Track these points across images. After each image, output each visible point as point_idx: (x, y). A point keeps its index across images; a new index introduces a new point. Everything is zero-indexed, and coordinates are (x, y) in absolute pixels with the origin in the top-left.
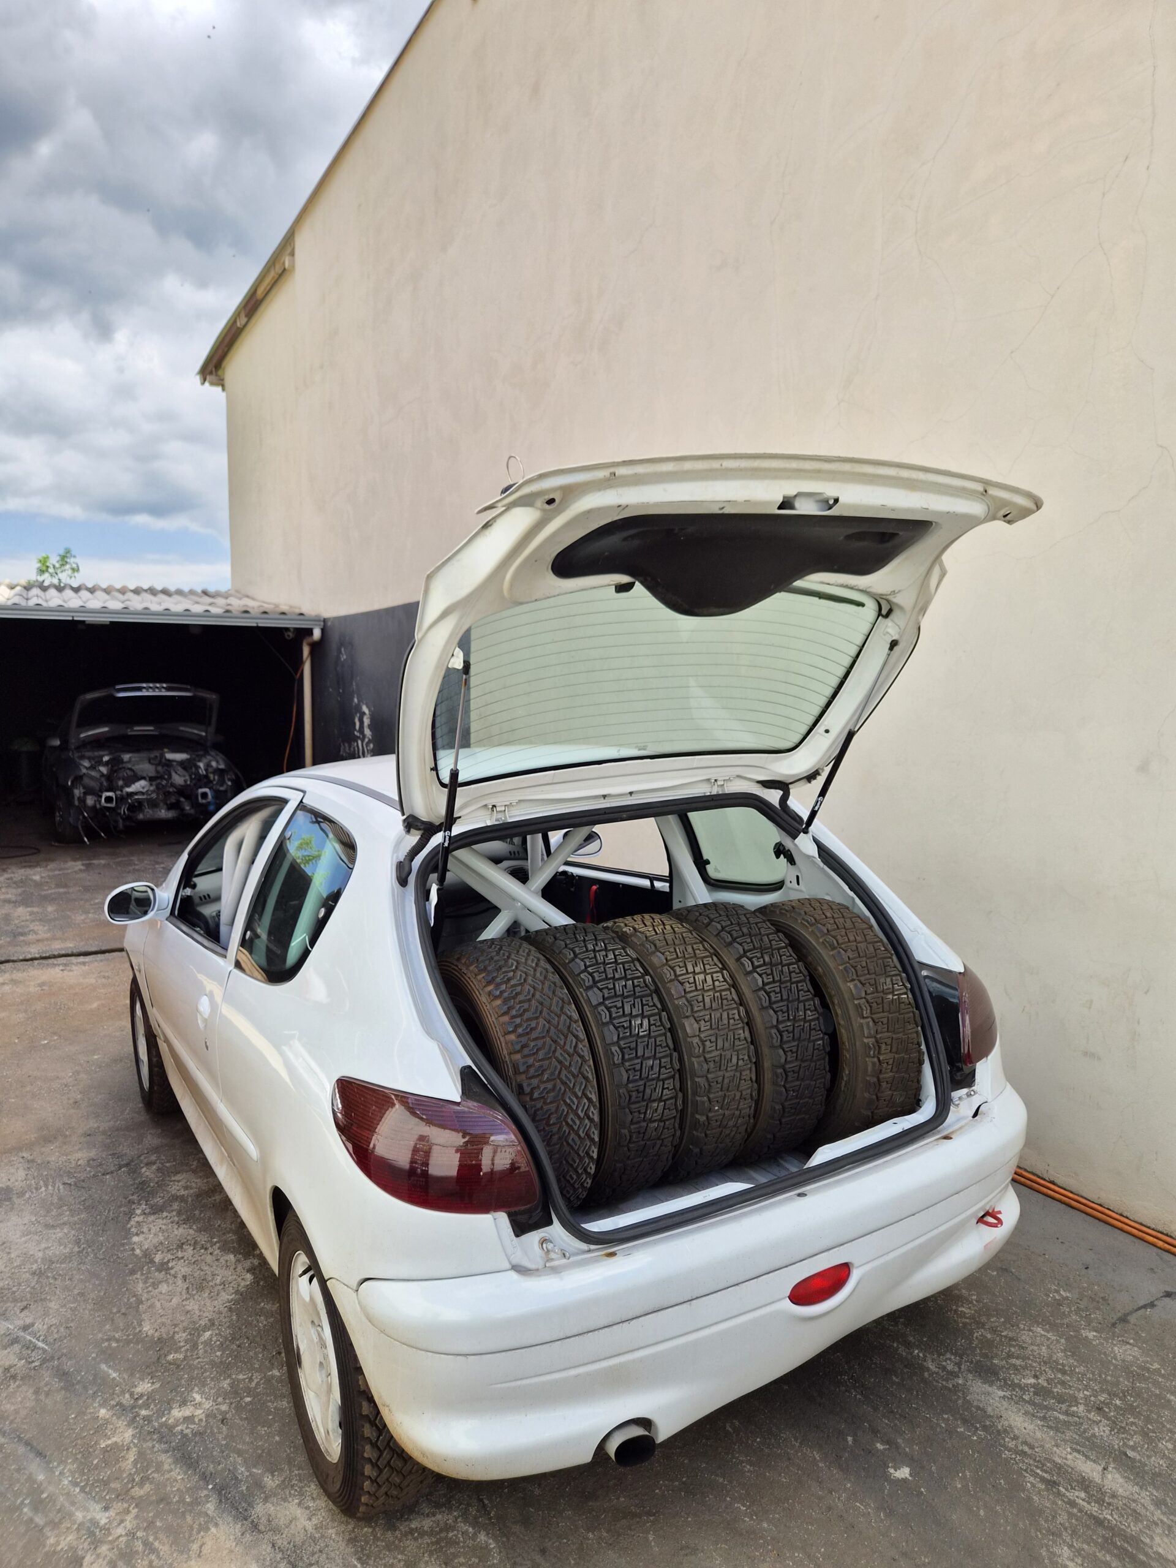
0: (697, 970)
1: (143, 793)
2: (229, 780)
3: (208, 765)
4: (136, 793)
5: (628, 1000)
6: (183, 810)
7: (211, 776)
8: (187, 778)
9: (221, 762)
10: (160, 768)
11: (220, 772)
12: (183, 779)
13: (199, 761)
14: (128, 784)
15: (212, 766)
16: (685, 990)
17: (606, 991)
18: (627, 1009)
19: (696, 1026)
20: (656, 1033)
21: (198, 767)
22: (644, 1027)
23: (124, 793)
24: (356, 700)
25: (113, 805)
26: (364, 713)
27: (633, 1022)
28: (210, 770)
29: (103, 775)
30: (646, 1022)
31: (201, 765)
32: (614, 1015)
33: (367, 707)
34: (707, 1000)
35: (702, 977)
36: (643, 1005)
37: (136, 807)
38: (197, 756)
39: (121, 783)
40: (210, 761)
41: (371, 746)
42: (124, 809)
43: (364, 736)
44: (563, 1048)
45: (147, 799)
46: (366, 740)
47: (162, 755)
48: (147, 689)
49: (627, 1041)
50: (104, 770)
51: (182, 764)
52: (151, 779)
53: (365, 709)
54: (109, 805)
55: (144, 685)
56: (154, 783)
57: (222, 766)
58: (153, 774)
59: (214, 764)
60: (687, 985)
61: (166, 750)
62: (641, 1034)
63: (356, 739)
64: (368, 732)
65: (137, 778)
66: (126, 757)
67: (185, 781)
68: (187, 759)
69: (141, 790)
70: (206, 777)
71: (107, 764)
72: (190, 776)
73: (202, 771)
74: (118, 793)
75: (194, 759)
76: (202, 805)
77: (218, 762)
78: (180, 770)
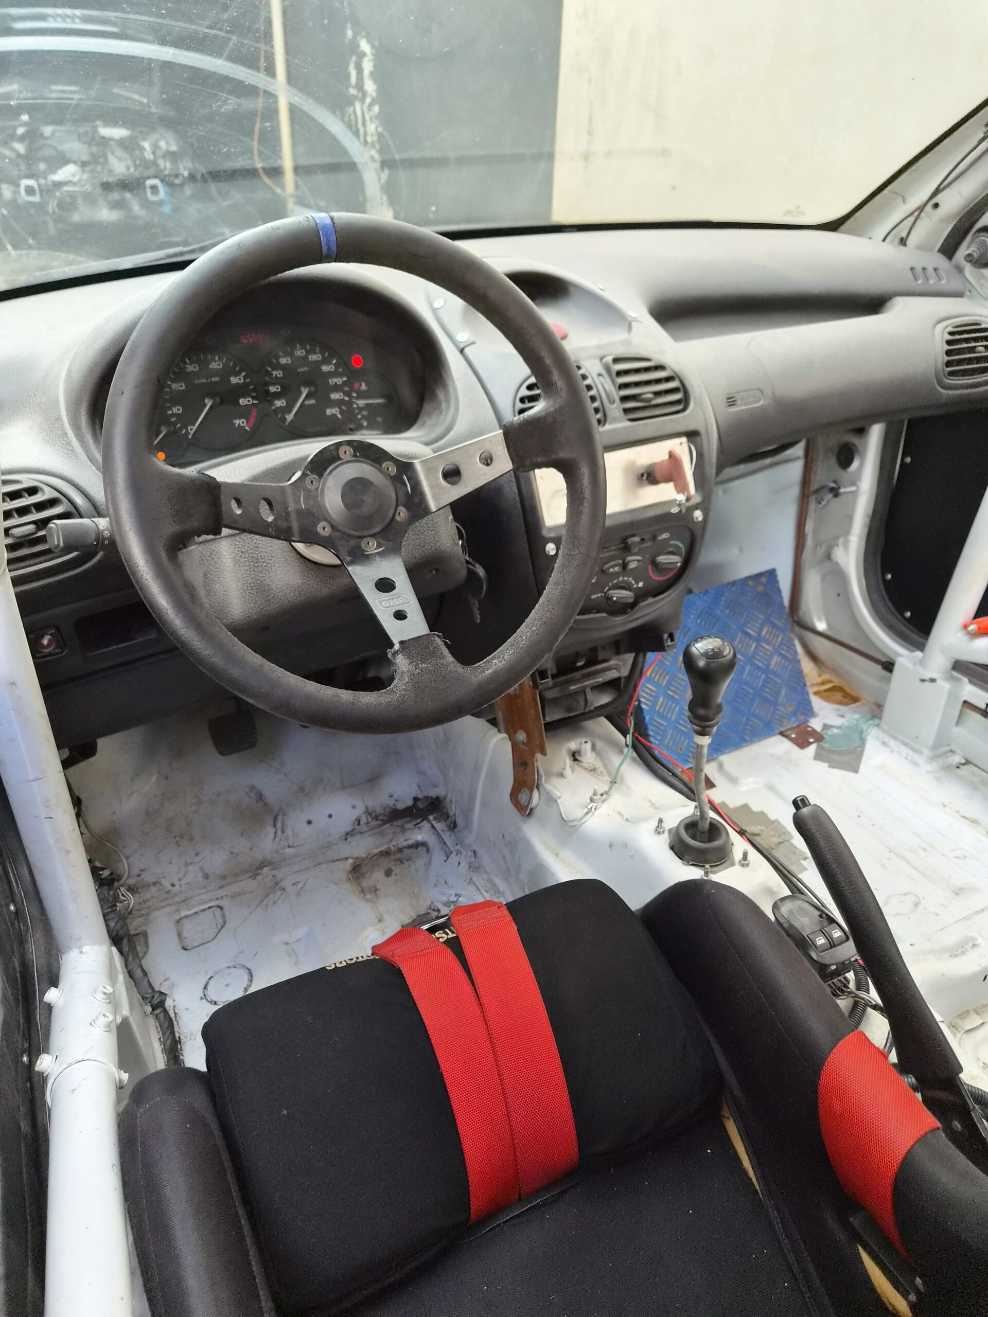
1: (75, 184)
2: (185, 169)
3: (155, 147)
4: (65, 183)
6: (130, 210)
7: (161, 162)
8: (129, 162)
9: (172, 142)
10: (95, 149)
11: (172, 156)
12: (124, 164)
13: (144, 139)
14: (54, 169)
15: (160, 148)
21: (142, 149)
23: (49, 183)
24: (349, 33)
25: (36, 199)
26: (364, 54)
28: (159, 153)
29: (19, 155)
31: (146, 145)
33: (369, 41)
37: (67, 205)
38: (141, 132)
39: (42, 166)
40: (158, 141)
41: (376, 109)
42: (52, 206)
43: (364, 95)
45: (81, 192)
46: (368, 100)
47: (95, 128)
48: (55, 17)
50: (20, 148)
51: (124, 144)
52: (84, 164)
53: (365, 46)
54: (31, 199)
55: (49, 11)
56: (87, 169)
57: (173, 148)
58: (85, 158)
59: (163, 144)
61: (99, 123)
63: (351, 103)
64: (370, 87)
65: (64, 160)
66: (48, 130)
67: (128, 168)
68: (127, 137)
69: (70, 178)
70: (154, 163)
71: (22, 139)
72: (134, 161)
73: (149, 155)
74: (42, 181)
75: (136, 137)
76: (154, 203)
77: (167, 143)
78: (119, 153)
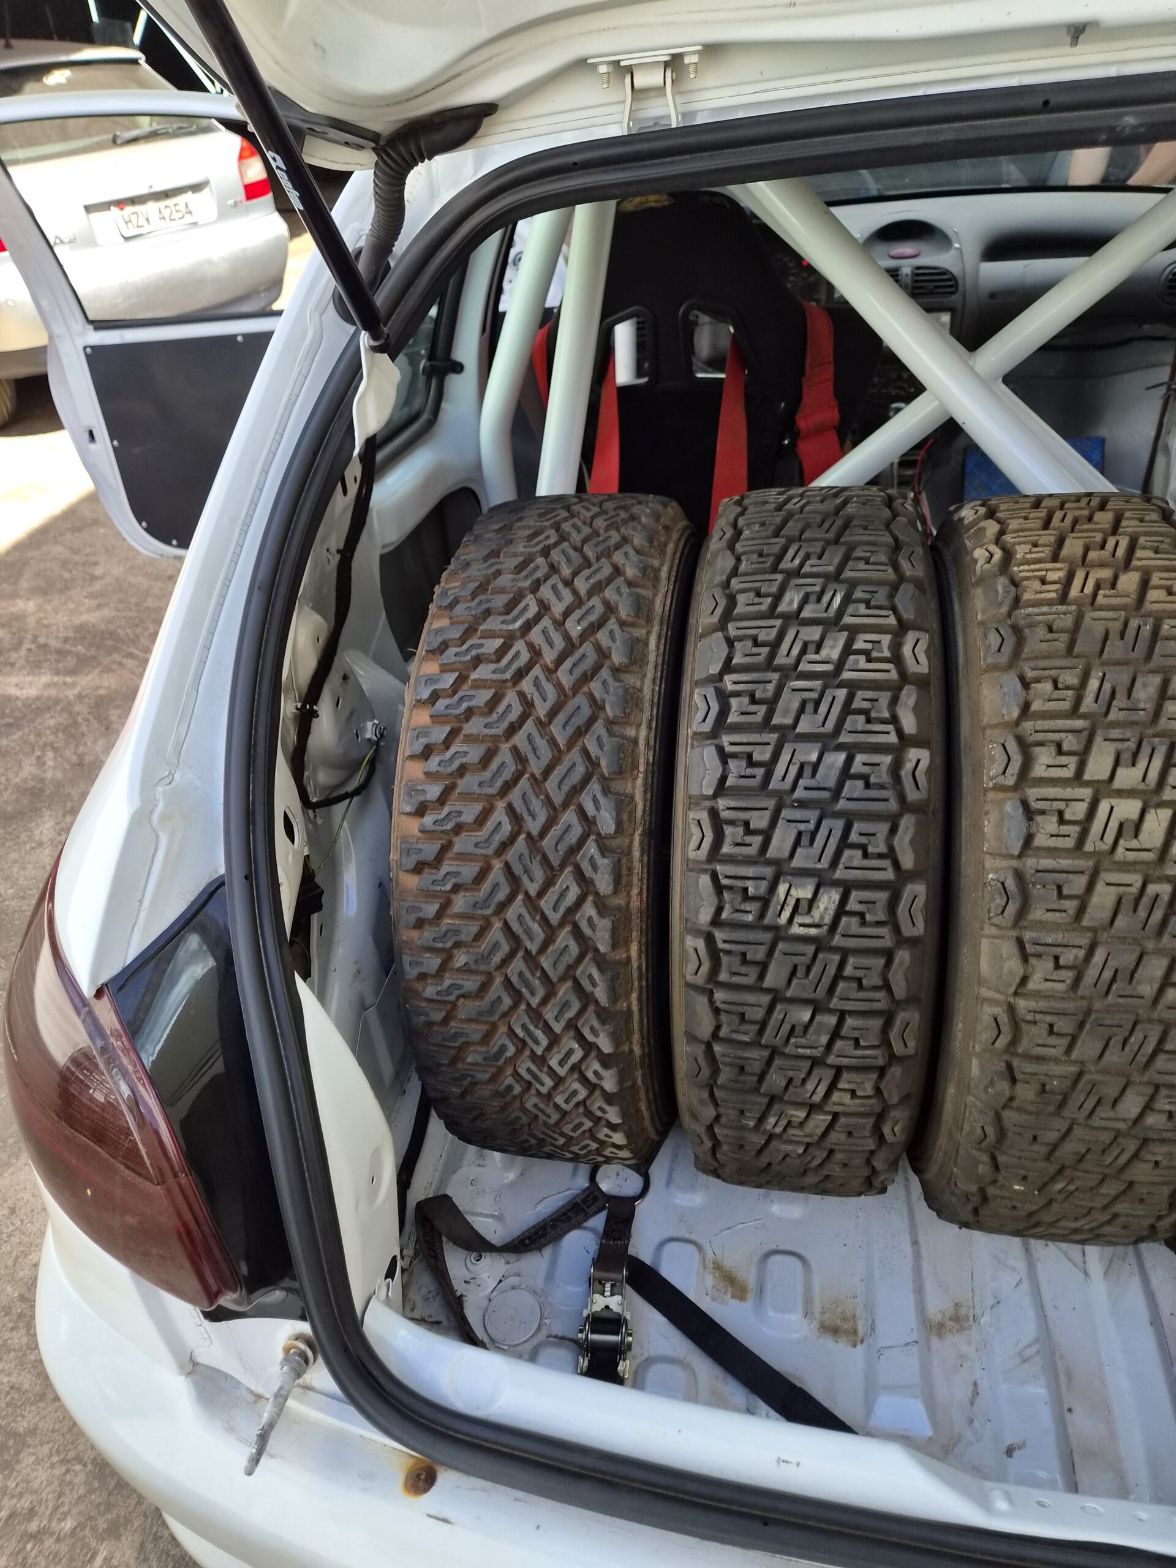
0: (1127, 777)
5: (798, 814)
16: (1029, 839)
17: (736, 767)
18: (781, 842)
19: (1013, 965)
20: (851, 943)
22: (816, 914)
27: (782, 889)
30: (829, 901)
32: (726, 849)
34: (1103, 898)
35: (1129, 809)
36: (844, 843)
44: (532, 903)
49: (740, 935)
60: (1049, 824)
62: (796, 930)
